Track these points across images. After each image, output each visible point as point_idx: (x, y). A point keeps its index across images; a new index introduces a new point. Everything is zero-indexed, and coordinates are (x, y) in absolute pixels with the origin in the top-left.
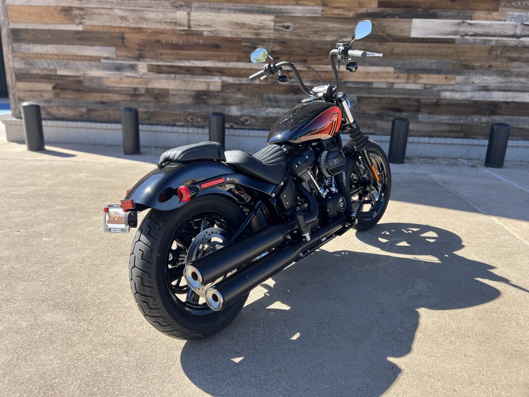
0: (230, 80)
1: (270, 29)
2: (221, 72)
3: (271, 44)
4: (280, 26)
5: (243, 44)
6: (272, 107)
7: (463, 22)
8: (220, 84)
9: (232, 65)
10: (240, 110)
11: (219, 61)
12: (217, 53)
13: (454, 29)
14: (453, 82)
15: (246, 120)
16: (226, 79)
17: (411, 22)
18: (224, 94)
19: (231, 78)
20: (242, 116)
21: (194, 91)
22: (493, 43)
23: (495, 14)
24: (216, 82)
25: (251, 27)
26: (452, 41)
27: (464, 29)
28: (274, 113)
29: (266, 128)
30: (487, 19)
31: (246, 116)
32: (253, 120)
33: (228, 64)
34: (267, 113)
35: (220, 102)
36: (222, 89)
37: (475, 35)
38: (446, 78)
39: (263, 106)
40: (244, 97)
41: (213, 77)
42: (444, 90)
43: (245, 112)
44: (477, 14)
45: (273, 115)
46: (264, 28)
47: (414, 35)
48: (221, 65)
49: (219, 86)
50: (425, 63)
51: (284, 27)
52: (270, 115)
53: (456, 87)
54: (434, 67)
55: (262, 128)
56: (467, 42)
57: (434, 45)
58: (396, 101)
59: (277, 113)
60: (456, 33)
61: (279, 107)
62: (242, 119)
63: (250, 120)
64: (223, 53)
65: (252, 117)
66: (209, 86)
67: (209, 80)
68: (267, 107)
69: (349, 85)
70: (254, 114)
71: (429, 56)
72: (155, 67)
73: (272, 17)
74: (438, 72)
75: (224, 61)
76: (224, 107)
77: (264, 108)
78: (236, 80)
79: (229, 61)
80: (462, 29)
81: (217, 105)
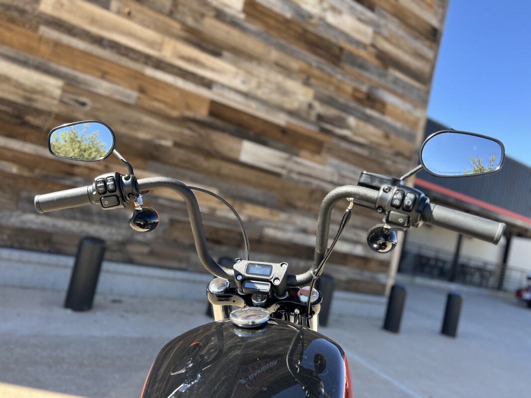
1: (52, 98)
4: (72, 100)
7: (290, 158)
13: (282, 162)
14: (276, 219)
17: (241, 144)
22: (314, 186)
23: (318, 158)
25: (18, 85)
26: (277, 175)
27: (290, 165)
28: (36, 224)
30: (310, 160)
34: (24, 222)
37: (300, 174)
38: (271, 213)
39: (17, 208)
42: (269, 227)
44: (304, 153)
45: (34, 226)
46: (43, 93)
47: (245, 157)
50: (252, 192)
51: (77, 101)
52: (28, 225)
53: (280, 225)
54: (260, 198)
55: (9, 243)
56: (292, 179)
57: (262, 175)
58: (216, 231)
59: (43, 224)
60: (283, 167)
68: (25, 211)
69: (161, 201)
71: (257, 185)
73: (59, 83)
74: (263, 204)
77: (19, 212)
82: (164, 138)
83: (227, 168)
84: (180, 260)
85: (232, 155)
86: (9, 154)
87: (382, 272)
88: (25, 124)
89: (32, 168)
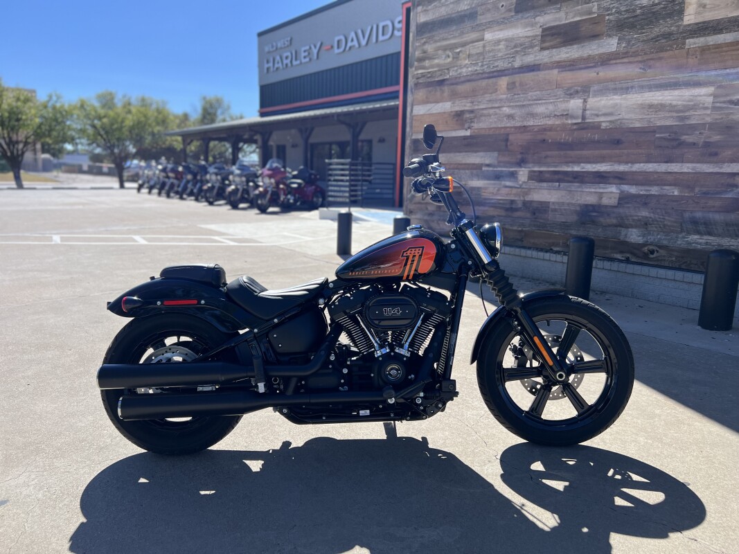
0: (633, 190)
1: (706, 108)
2: (620, 178)
3: (706, 132)
4: (724, 102)
5: (657, 135)
6: (699, 233)
8: (617, 196)
9: (637, 167)
10: (644, 236)
11: (620, 162)
12: (617, 151)
15: (652, 252)
16: (626, 188)
18: (621, 210)
19: (634, 187)
20: (645, 245)
21: (580, 205)
24: (611, 193)
25: (671, 108)
28: (700, 244)
29: (683, 267)
31: (651, 244)
32: (662, 252)
33: (631, 167)
34: (689, 243)
35: (614, 221)
36: (618, 203)
39: (683, 231)
40: (652, 215)
41: (608, 186)
43: (651, 238)
45: (699, 247)
46: (694, 107)
48: (622, 168)
49: (615, 198)
51: (731, 102)
52: (693, 246)
55: (677, 265)
59: (706, 244)
61: (710, 234)
62: (645, 249)
63: (657, 251)
64: (625, 151)
65: (661, 247)
66: (601, 198)
67: (601, 191)
68: (689, 233)
70: (665, 242)
72: (536, 174)
73: (711, 89)
75: (627, 163)
76: (619, 228)
77: (684, 234)
78: (642, 191)
79: (633, 162)
81: (609, 226)
86: (670, 178)
88: (681, 144)
89: (691, 188)
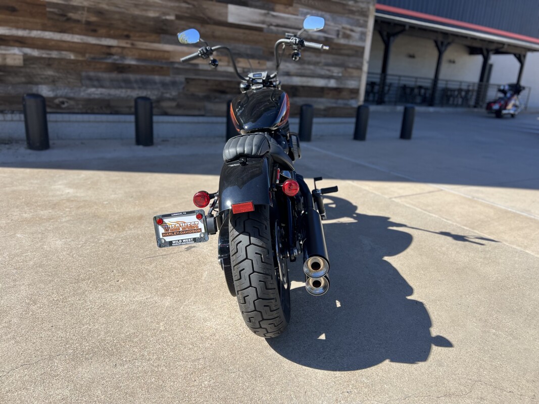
0: (35, 53)
2: (21, 42)
3: (85, 14)
5: (48, 9)
6: (94, 86)
7: (268, 13)
8: (21, 57)
9: (35, 34)
10: (53, 90)
11: (18, 28)
12: (12, 18)
13: (262, 18)
14: (265, 67)
15: (63, 103)
16: (28, 51)
17: (227, 7)
18: (28, 70)
19: (36, 50)
20: (56, 97)
23: (290, 9)
24: (14, 54)
26: (260, 30)
27: (269, 19)
28: (97, 94)
29: (89, 111)
30: (285, 12)
31: (61, 97)
32: (72, 103)
33: (29, 33)
34: (90, 94)
35: (23, 80)
36: (24, 64)
37: (278, 26)
38: (259, 63)
39: (83, 85)
40: (57, 74)
41: (9, 48)
43: (60, 92)
44: (278, 7)
45: (97, 97)
47: (231, 19)
48: (20, 33)
49: (19, 59)
50: (242, 47)
52: (93, 96)
54: (249, 52)
55: (84, 111)
56: (272, 32)
57: (247, 31)
58: (220, 83)
59: (101, 94)
60: (263, 22)
61: (102, 87)
62: (57, 101)
63: (67, 102)
64: (21, 19)
65: (70, 99)
66: (5, 59)
67: (3, 52)
68: (87, 87)
69: (176, 66)
70: (72, 95)
71: (245, 41)
74: (252, 57)
75: (25, 29)
76: (29, 86)
77: (84, 88)
78: (43, 54)
79: (31, 29)
80: (268, 19)
81: (19, 83)
82: (168, 14)
83: (219, 31)
84: (199, 109)
85: (221, 19)
86: (64, 45)
87: (352, 98)
88: (69, 20)
89: (83, 53)
